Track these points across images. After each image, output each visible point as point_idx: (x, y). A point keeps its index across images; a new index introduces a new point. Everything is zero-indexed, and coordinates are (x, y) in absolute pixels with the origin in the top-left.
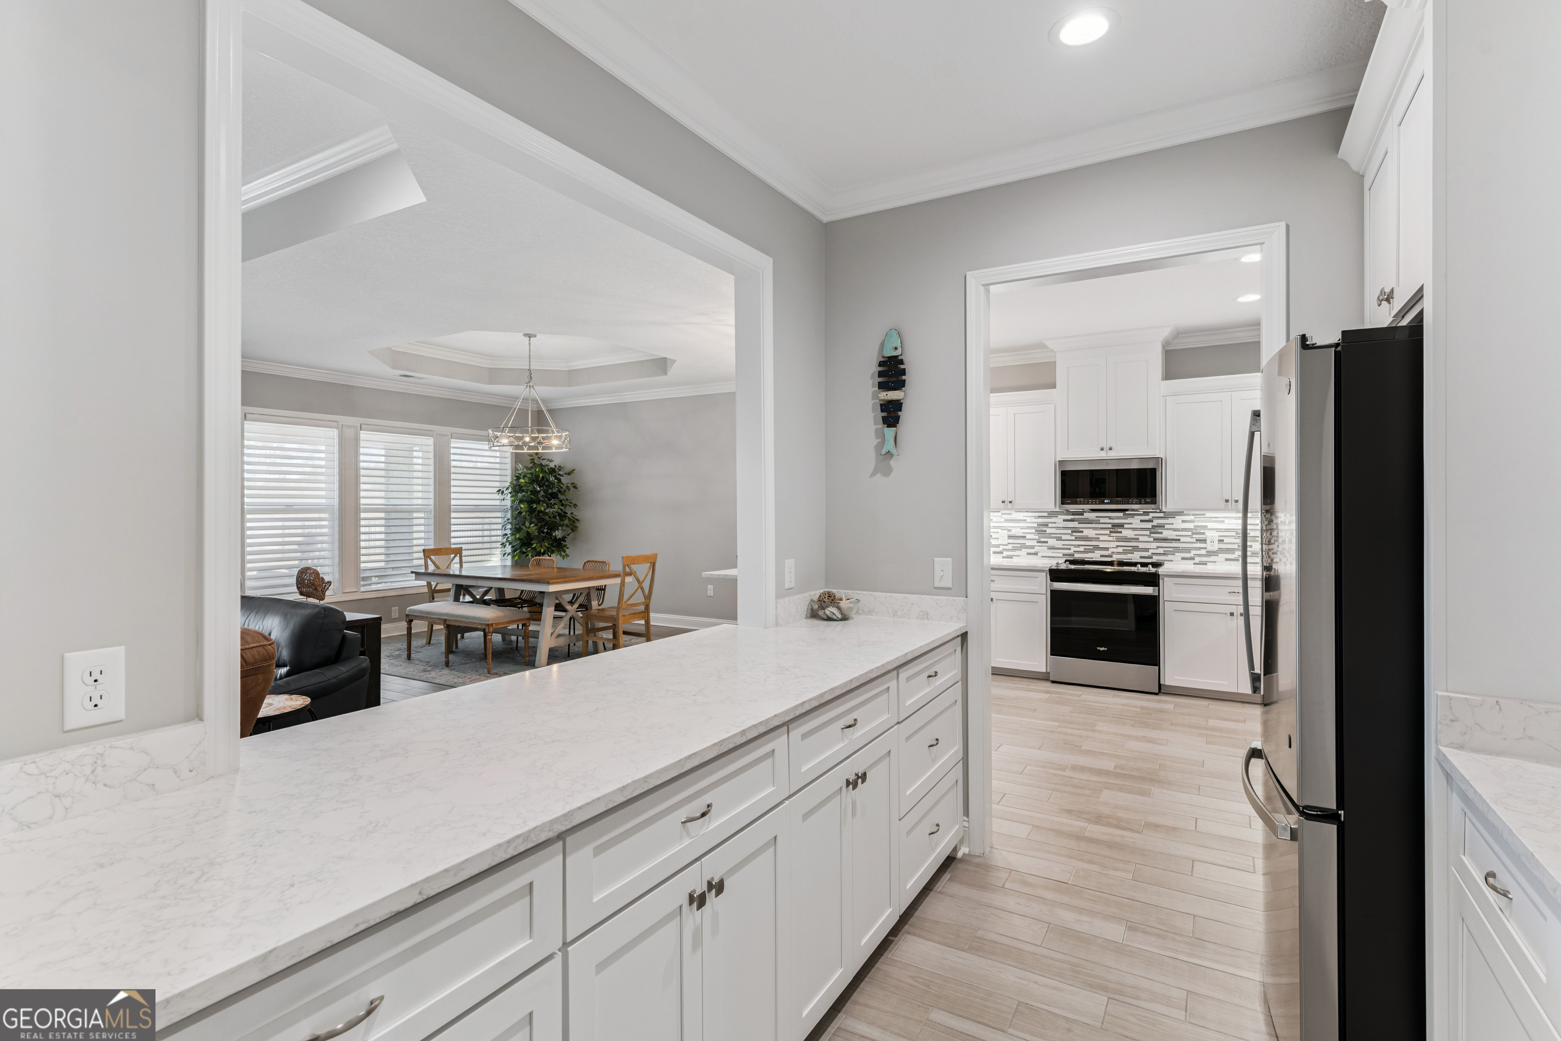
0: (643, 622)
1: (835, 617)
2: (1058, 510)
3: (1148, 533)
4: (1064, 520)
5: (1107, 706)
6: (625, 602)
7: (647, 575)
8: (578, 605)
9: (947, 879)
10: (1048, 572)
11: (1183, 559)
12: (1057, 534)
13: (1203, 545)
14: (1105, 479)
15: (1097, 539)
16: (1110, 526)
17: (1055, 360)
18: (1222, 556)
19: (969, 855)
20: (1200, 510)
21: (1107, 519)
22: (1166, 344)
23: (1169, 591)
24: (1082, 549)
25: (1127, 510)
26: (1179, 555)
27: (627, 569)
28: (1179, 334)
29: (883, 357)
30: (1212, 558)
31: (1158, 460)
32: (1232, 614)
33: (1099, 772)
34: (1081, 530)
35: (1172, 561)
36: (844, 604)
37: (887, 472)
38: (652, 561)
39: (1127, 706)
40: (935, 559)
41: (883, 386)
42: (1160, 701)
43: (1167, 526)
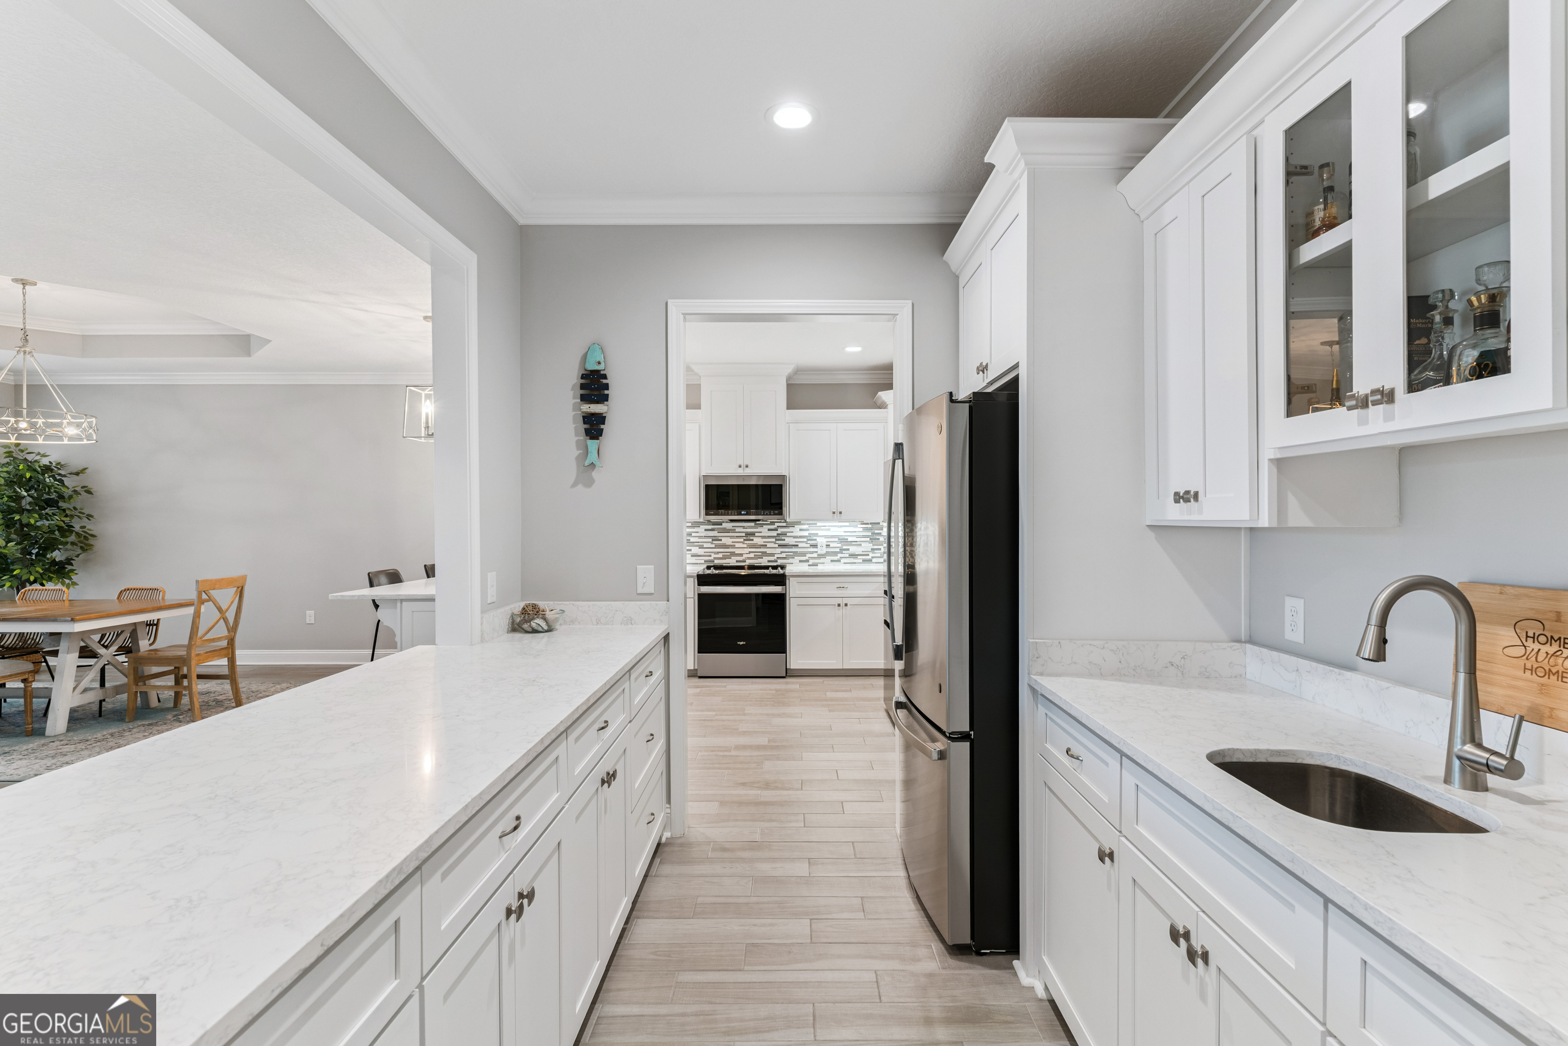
0: (224, 662)
1: (540, 629)
2: (702, 521)
3: (774, 540)
4: (706, 530)
5: (749, 692)
6: (201, 638)
7: (232, 602)
8: (117, 647)
9: (658, 863)
10: (696, 577)
11: (800, 561)
12: (699, 542)
13: (815, 550)
14: (729, 493)
15: (733, 547)
16: (744, 534)
17: (699, 383)
18: (829, 558)
19: (672, 838)
20: (813, 520)
21: (742, 528)
22: (789, 378)
23: (794, 591)
24: (720, 555)
25: (759, 520)
26: (797, 559)
27: (204, 596)
28: (798, 371)
29: (586, 370)
30: (822, 560)
31: (783, 477)
32: (839, 605)
33: (758, 747)
34: (720, 538)
35: (792, 563)
36: (549, 615)
37: (589, 483)
38: (240, 585)
39: (765, 690)
40: (638, 566)
41: (584, 399)
42: (787, 683)
43: (788, 534)
